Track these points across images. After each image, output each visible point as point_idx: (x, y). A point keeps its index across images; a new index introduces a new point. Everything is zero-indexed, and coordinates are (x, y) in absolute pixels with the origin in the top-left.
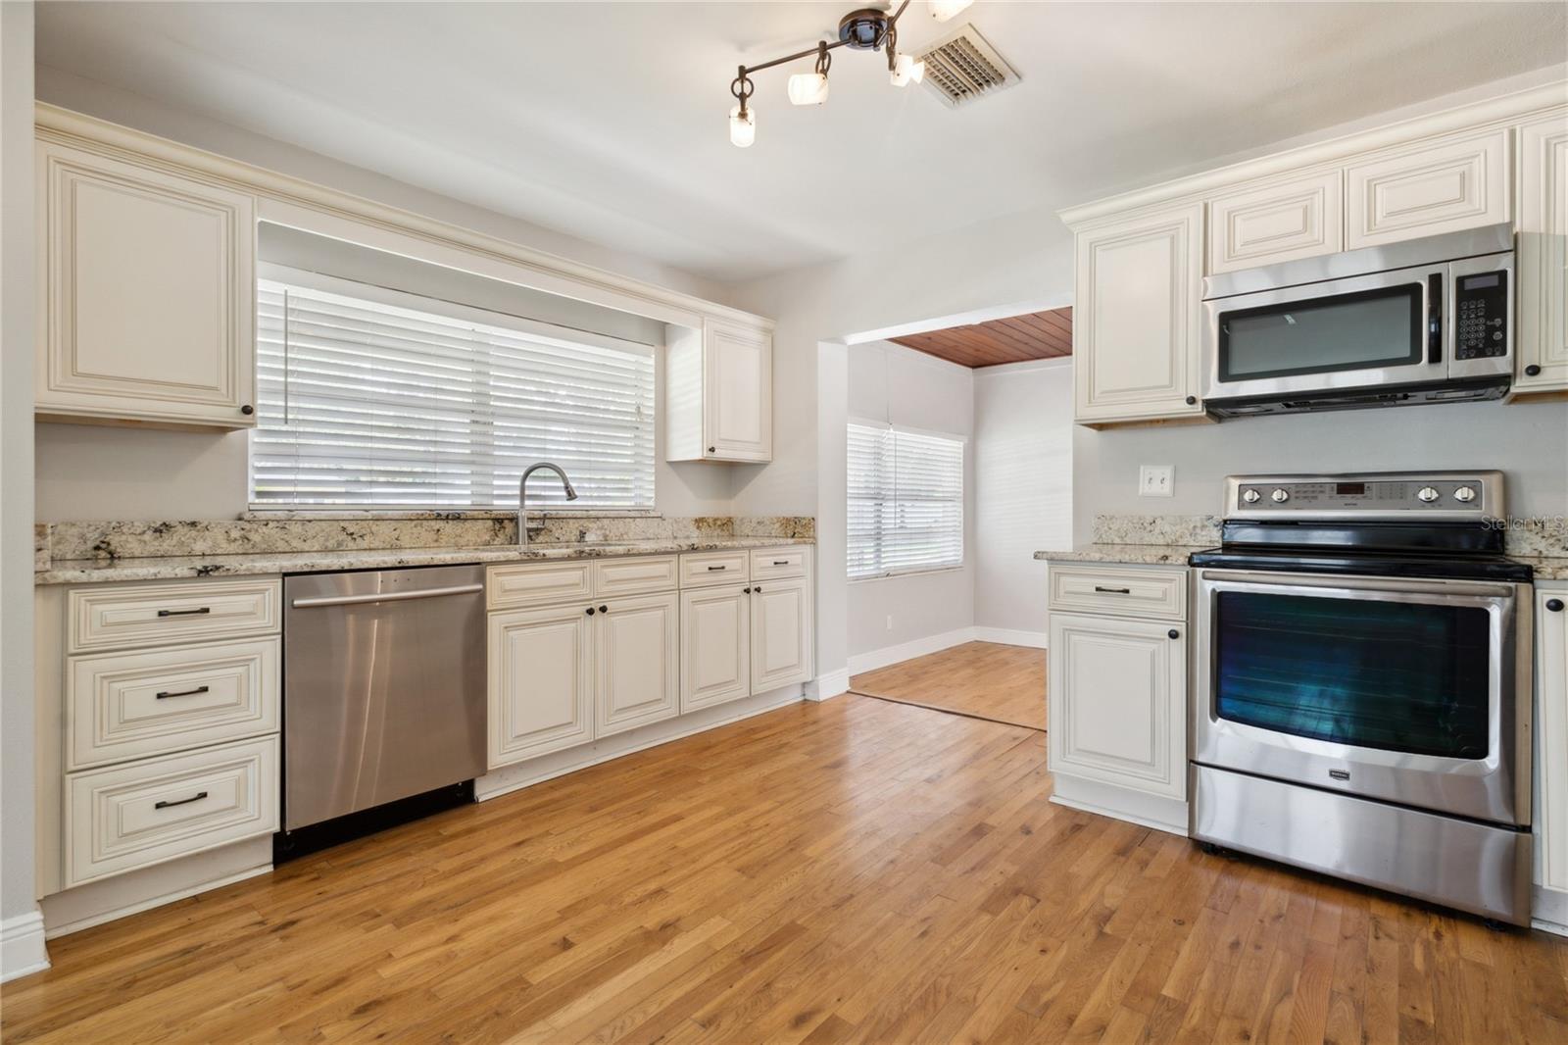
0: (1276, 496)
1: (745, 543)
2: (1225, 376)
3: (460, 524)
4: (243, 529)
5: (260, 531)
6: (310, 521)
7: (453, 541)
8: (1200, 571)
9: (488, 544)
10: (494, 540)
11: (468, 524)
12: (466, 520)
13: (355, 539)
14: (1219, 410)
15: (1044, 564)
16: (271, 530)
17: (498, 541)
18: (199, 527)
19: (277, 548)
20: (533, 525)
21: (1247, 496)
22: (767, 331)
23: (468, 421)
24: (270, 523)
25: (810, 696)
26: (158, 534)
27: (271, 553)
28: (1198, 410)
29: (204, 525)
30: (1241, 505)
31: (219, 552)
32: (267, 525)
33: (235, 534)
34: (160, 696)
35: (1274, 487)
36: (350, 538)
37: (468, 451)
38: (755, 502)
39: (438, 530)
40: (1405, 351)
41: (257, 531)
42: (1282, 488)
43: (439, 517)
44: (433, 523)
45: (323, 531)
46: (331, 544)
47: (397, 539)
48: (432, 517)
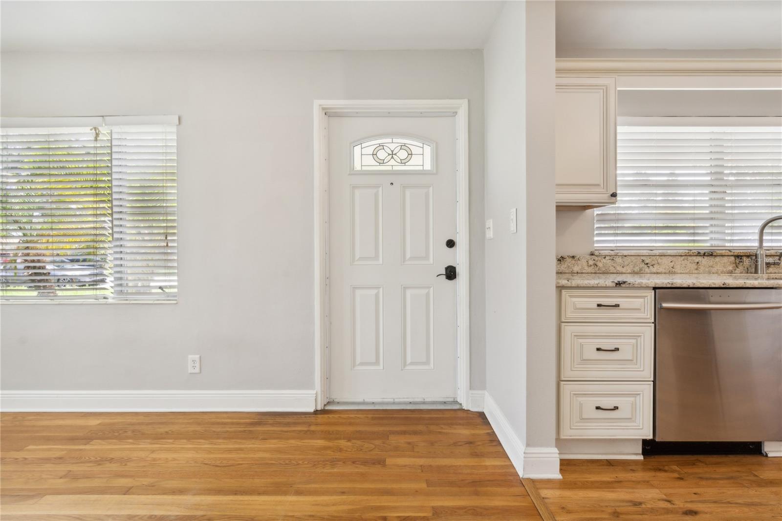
3: (712, 259)
4: (594, 260)
5: (602, 261)
6: (626, 256)
7: (707, 269)
9: (731, 272)
10: (735, 270)
11: (718, 259)
12: (715, 256)
13: (649, 267)
16: (607, 261)
17: (738, 271)
18: (575, 259)
19: (610, 270)
20: (771, 260)
23: (707, 192)
24: (607, 257)
26: (559, 262)
27: (607, 273)
29: (577, 258)
31: (584, 272)
32: (605, 258)
33: (591, 262)
34: (598, 349)
36: (646, 266)
37: (708, 212)
39: (698, 263)
41: (600, 261)
43: (699, 254)
44: (694, 258)
45: (632, 262)
46: (637, 269)
47: (672, 268)
48: (695, 254)
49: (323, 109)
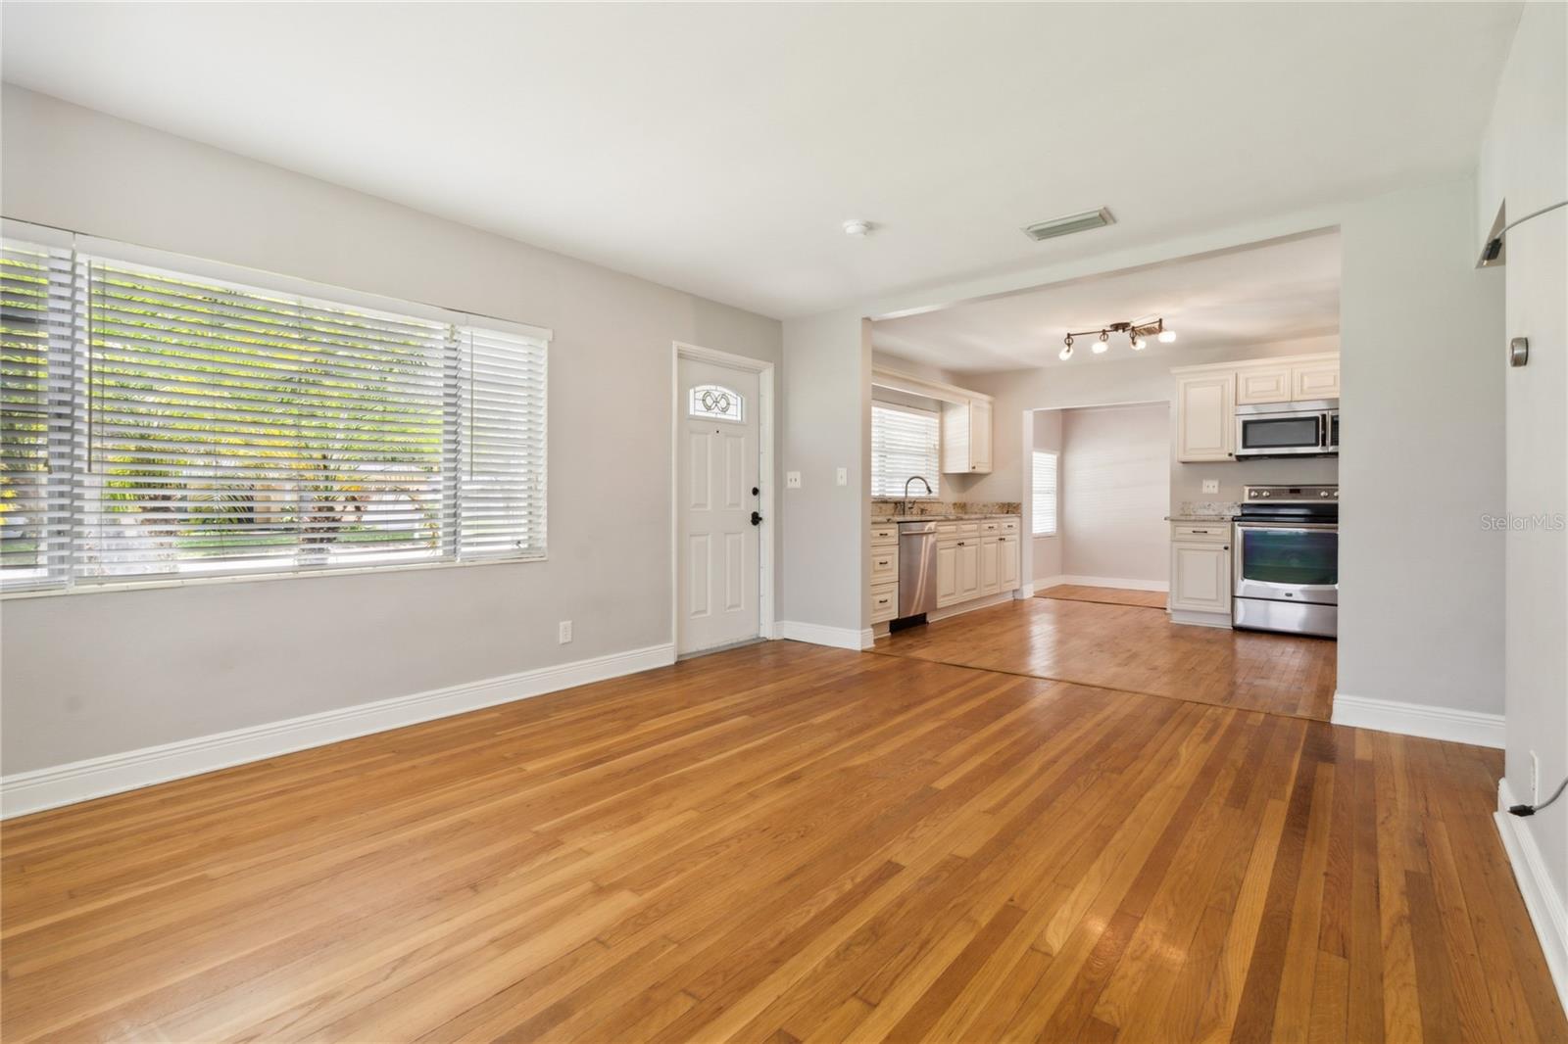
0: (1264, 494)
1: (973, 516)
2: (1245, 446)
8: (1236, 523)
14: (1240, 458)
15: (1168, 522)
20: (910, 506)
21: (1253, 494)
22: (990, 403)
25: (1018, 597)
28: (1233, 458)
30: (1250, 498)
34: (880, 563)
35: (1264, 490)
38: (981, 494)
40: (1314, 442)
42: (1267, 490)
49: (679, 350)
